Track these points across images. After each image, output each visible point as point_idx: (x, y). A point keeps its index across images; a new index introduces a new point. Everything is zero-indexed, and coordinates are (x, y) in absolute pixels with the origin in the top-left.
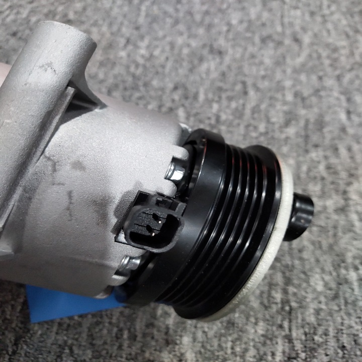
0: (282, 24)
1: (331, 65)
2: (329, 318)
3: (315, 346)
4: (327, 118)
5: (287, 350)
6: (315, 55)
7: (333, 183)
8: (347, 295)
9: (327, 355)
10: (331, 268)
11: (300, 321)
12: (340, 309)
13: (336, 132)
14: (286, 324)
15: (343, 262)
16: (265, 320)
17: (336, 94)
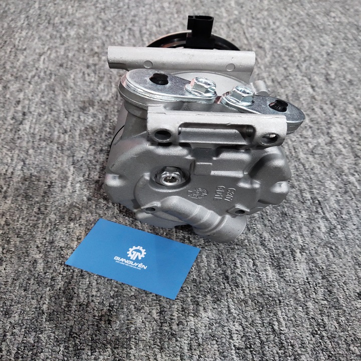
0: (247, 39)
1: (290, 60)
2: (347, 204)
3: (345, 221)
4: (300, 92)
5: (327, 225)
6: (276, 55)
7: (318, 129)
8: (353, 190)
9: (354, 225)
10: (337, 177)
11: (328, 207)
12: (352, 199)
13: (309, 100)
14: (320, 211)
15: (343, 172)
16: (305, 210)
17: (300, 77)
